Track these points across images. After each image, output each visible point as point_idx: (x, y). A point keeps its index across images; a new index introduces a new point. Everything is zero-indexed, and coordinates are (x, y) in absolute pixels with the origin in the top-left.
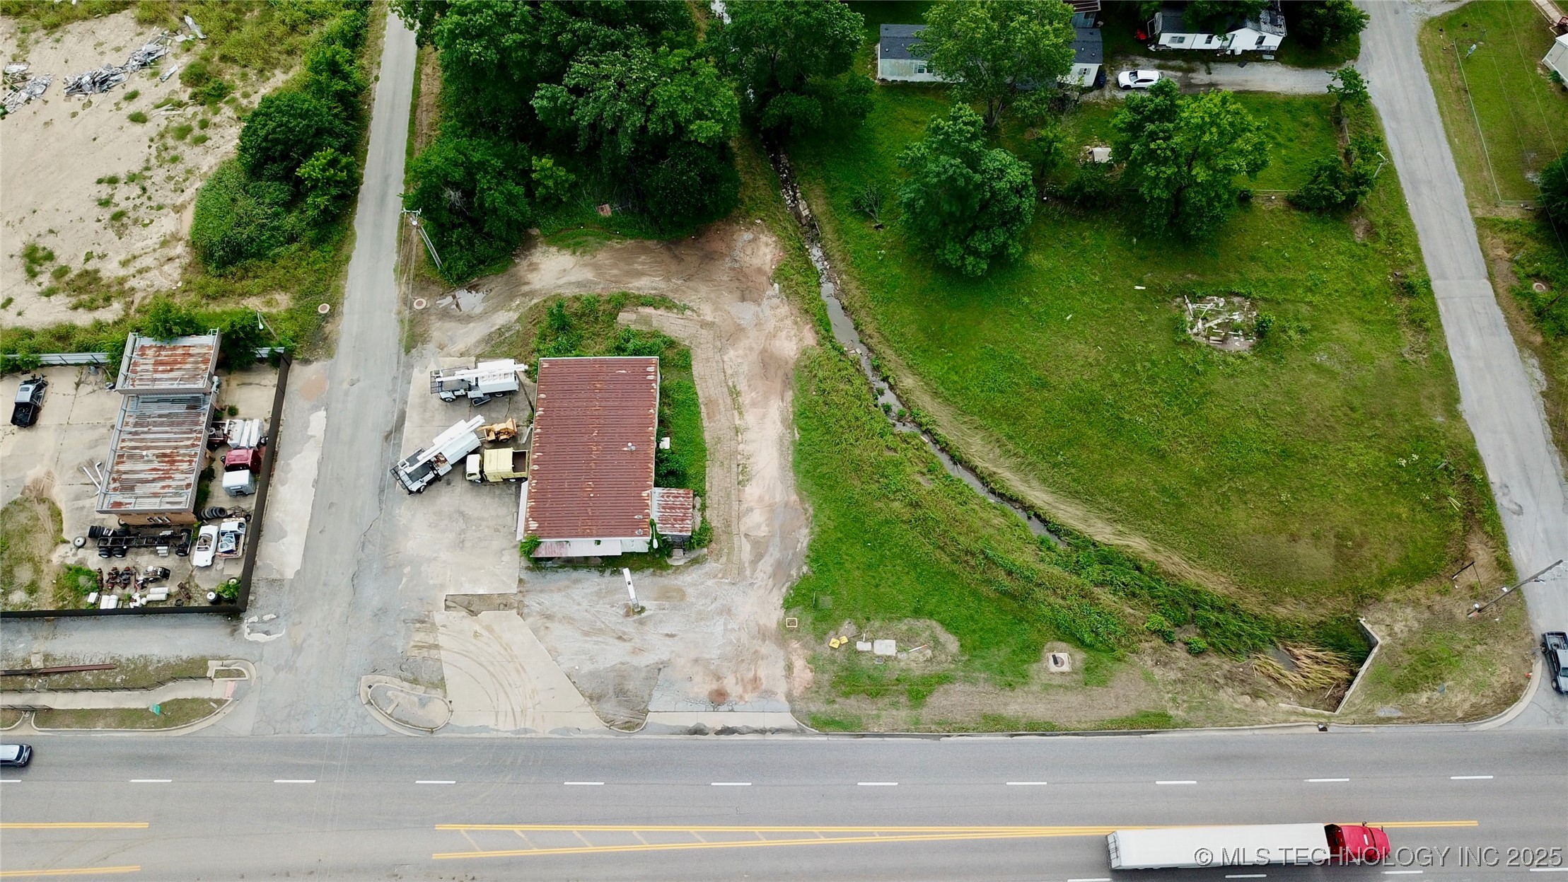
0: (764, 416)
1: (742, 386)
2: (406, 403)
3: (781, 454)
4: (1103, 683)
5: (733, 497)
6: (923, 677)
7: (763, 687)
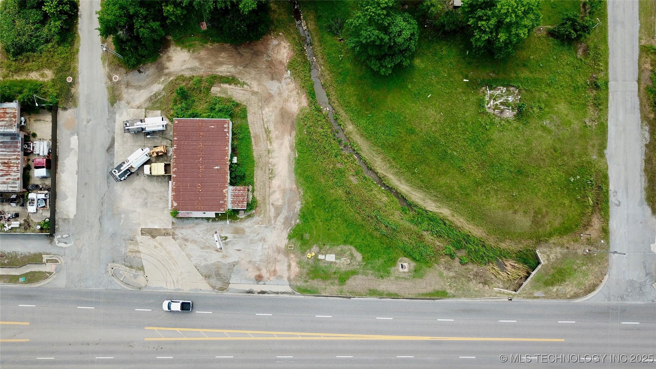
0: (282, 144)
1: (272, 128)
2: (114, 133)
3: (289, 164)
4: (421, 277)
5: (267, 185)
6: (345, 272)
7: (278, 274)
